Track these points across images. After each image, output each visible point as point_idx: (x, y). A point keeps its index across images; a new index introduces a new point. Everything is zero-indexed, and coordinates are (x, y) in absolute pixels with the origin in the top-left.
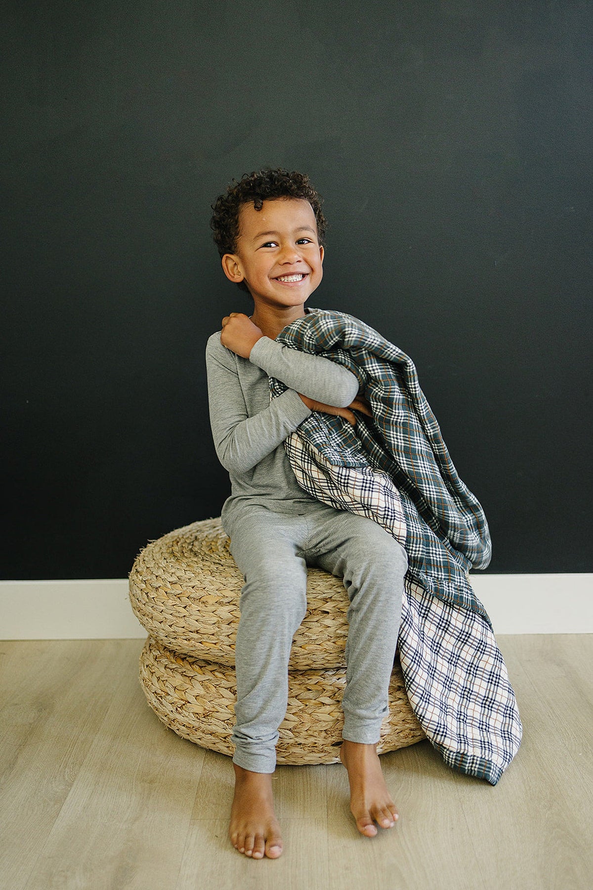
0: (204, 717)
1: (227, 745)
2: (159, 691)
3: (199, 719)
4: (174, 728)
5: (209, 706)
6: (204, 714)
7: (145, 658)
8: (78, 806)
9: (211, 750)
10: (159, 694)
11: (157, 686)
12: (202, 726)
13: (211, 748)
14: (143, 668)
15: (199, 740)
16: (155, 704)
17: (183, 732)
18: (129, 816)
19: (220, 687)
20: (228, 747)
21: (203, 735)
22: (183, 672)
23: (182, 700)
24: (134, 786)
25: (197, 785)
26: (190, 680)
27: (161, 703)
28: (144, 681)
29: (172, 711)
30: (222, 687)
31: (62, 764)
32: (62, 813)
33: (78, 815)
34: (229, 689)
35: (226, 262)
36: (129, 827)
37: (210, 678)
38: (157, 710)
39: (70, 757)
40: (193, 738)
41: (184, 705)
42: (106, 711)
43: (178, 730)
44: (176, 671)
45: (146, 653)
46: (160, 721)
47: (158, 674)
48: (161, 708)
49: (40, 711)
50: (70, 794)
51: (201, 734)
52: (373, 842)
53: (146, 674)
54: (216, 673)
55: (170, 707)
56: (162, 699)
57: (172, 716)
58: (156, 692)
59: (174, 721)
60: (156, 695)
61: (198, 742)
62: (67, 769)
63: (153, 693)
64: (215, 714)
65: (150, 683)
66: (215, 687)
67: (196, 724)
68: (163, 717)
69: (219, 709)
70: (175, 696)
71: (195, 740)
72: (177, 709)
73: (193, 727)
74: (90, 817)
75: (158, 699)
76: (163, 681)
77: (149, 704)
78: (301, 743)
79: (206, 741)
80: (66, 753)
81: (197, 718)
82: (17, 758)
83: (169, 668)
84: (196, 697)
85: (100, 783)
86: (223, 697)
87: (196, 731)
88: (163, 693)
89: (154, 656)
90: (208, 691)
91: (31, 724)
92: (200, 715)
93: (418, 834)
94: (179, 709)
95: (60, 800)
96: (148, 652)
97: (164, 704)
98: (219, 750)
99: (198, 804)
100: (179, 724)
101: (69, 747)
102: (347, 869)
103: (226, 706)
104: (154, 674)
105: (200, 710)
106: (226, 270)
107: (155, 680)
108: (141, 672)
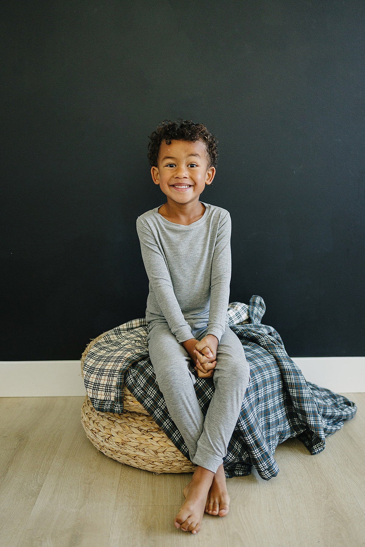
0: (122, 445)
1: (136, 461)
2: (94, 429)
3: (119, 446)
4: (103, 451)
5: (125, 438)
6: (122, 443)
7: (85, 409)
8: (46, 499)
9: (126, 464)
10: (94, 431)
11: (93, 426)
12: (121, 450)
13: (125, 463)
14: (84, 415)
15: (118, 458)
16: (91, 437)
17: (109, 453)
18: (77, 504)
19: (131, 427)
20: (136, 462)
21: (121, 455)
22: (109, 418)
23: (109, 434)
24: (79, 486)
25: (118, 485)
26: (114, 423)
27: (96, 436)
28: (85, 423)
29: (102, 441)
30: (133, 427)
31: (36, 473)
32: (37, 503)
33: (47, 504)
34: (137, 428)
35: (153, 171)
36: (77, 511)
37: (126, 421)
38: (92, 440)
39: (40, 469)
40: (115, 457)
41: (110, 437)
42: (61, 440)
43: (106, 452)
44: (104, 417)
45: (86, 406)
46: (94, 446)
47: (93, 419)
48: (95, 439)
49: (20, 440)
50: (41, 491)
51: (120, 455)
52: (224, 519)
53: (86, 418)
54: (129, 419)
55: (101, 439)
56: (96, 433)
57: (102, 444)
58: (92, 430)
59: (103, 447)
60: (92, 431)
61: (118, 459)
62: (38, 476)
63: (90, 430)
64: (128, 443)
65: (88, 424)
66: (129, 427)
67: (117, 449)
68: (96, 445)
69: (131, 440)
70: (104, 432)
71: (116, 458)
72: (105, 440)
73: (115, 451)
74: (54, 505)
75: (94, 434)
76: (97, 423)
77: (88, 437)
78: (180, 460)
79: (123, 459)
80: (38, 466)
81: (118, 445)
82: (7, 469)
83: (100, 415)
84: (117, 433)
85: (59, 485)
86: (134, 433)
87: (117, 453)
88: (97, 430)
89: (91, 408)
90: (125, 429)
91: (15, 449)
92: (120, 443)
93: (250, 514)
94: (106, 440)
95: (36, 494)
96: (87, 406)
97: (97, 437)
98: (130, 464)
99: (119, 497)
100: (106, 449)
101: (39, 463)
102: (208, 535)
103: (136, 438)
104: (91, 419)
105: (119, 440)
106: (153, 176)
107: (91, 422)
108: (82, 417)
